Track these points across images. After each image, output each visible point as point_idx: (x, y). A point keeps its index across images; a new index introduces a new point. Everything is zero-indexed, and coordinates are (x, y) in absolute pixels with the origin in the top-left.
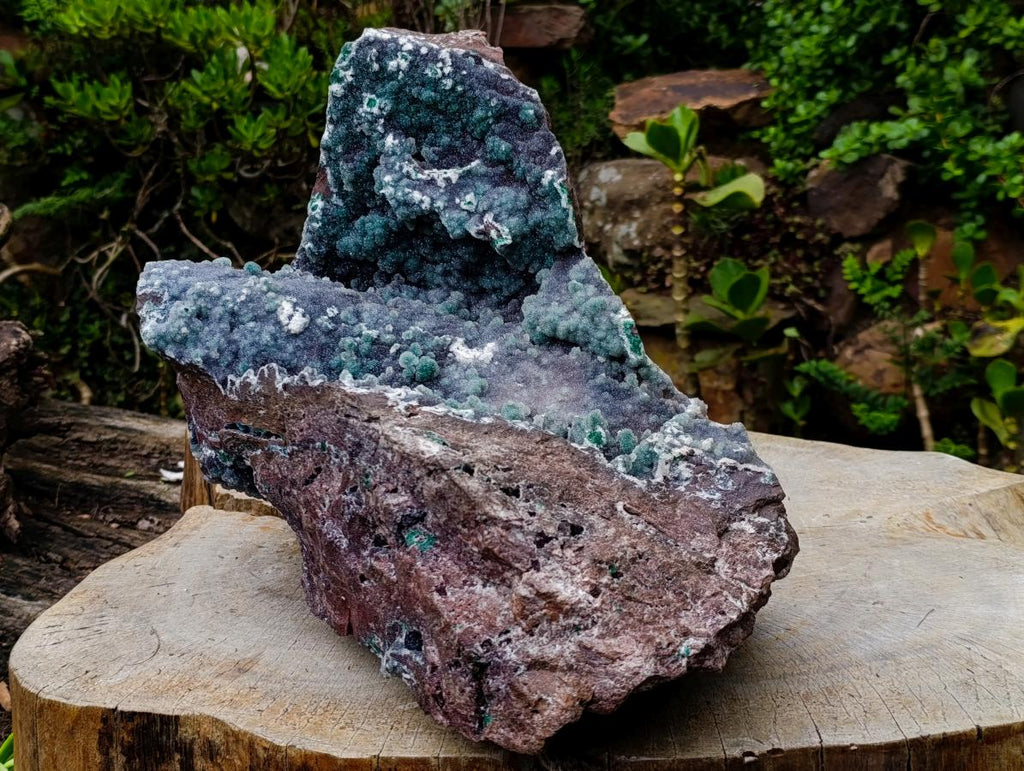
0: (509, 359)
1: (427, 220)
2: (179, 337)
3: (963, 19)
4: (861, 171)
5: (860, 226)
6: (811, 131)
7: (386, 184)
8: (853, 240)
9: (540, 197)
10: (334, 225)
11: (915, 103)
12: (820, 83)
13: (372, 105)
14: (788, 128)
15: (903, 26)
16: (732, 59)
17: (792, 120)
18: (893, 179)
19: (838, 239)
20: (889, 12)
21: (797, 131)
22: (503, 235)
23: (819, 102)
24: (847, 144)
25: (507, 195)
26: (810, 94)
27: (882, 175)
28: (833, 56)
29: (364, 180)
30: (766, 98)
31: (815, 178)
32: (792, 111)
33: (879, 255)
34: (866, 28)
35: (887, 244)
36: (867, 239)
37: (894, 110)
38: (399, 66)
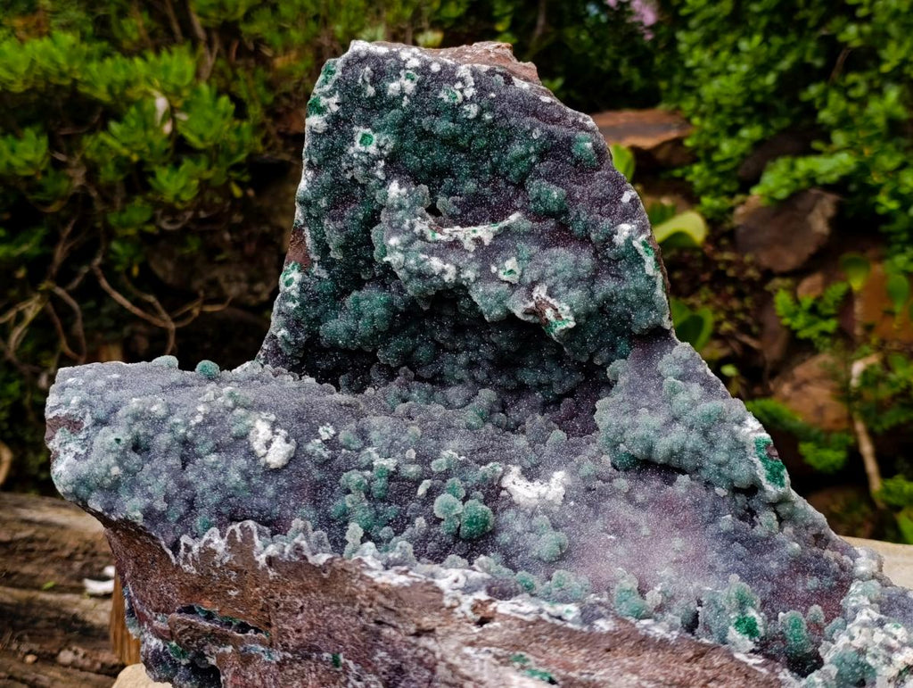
0: (589, 495)
1: (450, 298)
2: (108, 481)
3: (884, 54)
4: (790, 207)
5: (790, 260)
6: (736, 169)
7: (392, 249)
8: (784, 275)
9: (611, 259)
10: (318, 303)
11: (839, 138)
12: (741, 120)
13: (367, 143)
14: (712, 166)
15: (819, 63)
16: (647, 100)
17: (717, 157)
18: (823, 214)
19: (768, 274)
20: (804, 50)
21: (722, 168)
22: (562, 315)
23: (742, 140)
24: (775, 181)
25: (563, 259)
26: (733, 131)
27: (811, 210)
28: (752, 94)
29: (360, 245)
30: (687, 137)
31: (742, 215)
32: (716, 149)
33: (810, 290)
34: (785, 65)
35: (817, 279)
36: (798, 274)
37: (817, 145)
38: (402, 89)
